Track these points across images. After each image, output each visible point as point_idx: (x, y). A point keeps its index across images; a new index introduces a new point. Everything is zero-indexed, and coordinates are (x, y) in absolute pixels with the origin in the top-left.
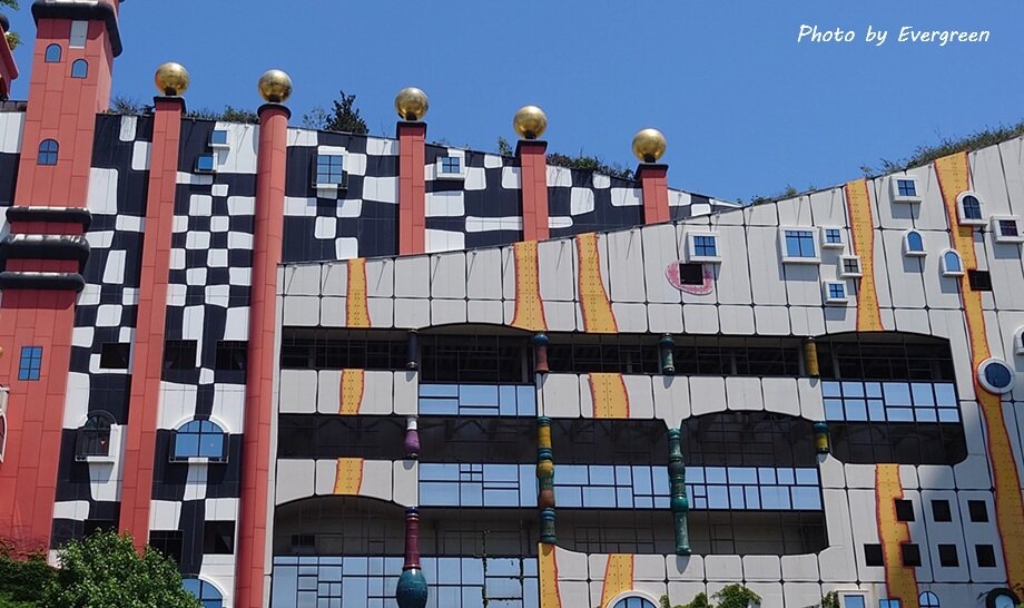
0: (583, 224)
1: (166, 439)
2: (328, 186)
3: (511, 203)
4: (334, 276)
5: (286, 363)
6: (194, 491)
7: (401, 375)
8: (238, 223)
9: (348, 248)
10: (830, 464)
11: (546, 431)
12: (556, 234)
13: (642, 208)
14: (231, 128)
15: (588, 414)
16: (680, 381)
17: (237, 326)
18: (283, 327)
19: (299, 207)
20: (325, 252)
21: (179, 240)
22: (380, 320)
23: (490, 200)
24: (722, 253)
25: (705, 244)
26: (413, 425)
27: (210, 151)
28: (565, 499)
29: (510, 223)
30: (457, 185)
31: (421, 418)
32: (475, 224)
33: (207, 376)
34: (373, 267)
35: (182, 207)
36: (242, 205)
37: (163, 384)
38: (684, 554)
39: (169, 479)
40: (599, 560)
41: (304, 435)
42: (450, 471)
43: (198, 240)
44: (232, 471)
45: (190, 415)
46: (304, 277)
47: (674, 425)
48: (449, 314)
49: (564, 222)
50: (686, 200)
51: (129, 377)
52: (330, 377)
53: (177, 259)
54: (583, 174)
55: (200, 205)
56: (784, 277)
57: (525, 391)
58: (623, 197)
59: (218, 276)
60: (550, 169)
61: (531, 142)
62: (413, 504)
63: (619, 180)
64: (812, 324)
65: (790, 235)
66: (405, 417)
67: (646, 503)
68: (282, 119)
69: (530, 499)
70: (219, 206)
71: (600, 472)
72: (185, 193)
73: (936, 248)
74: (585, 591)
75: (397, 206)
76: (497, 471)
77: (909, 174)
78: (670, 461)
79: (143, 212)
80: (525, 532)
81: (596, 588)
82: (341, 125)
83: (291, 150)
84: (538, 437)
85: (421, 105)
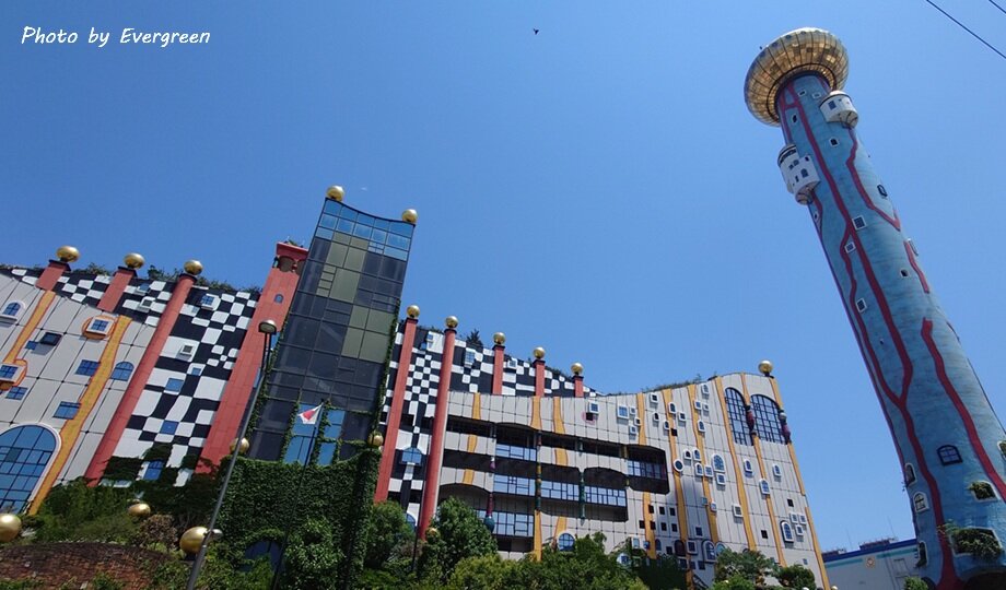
0: (555, 393)
1: (399, 453)
2: (468, 363)
3: (533, 381)
4: (469, 397)
5: (448, 429)
6: (408, 476)
7: (490, 439)
8: (434, 371)
9: (474, 388)
10: (629, 490)
11: (540, 467)
12: (546, 395)
13: (574, 391)
14: (435, 334)
15: (554, 463)
16: (584, 454)
17: (430, 412)
18: (449, 416)
19: (457, 369)
20: (465, 388)
21: (411, 374)
22: (485, 418)
23: (523, 379)
24: (599, 411)
25: (595, 407)
26: (493, 460)
27: (425, 342)
28: (545, 494)
29: (531, 389)
30: (514, 371)
31: (496, 457)
32: (519, 387)
33: (417, 430)
34: (483, 397)
35: (413, 362)
36: (436, 365)
37: (400, 431)
38: (583, 518)
39: (399, 470)
40: (555, 519)
41: (455, 459)
42: (505, 479)
43: (418, 376)
44: (424, 469)
45: (409, 445)
46: (457, 396)
47: (582, 471)
48: (509, 419)
49: (549, 391)
50: (588, 390)
51: (386, 427)
52: (465, 437)
53: (410, 382)
54: (556, 375)
55: (420, 362)
56: (618, 422)
57: (533, 451)
58: (569, 386)
59: (424, 391)
60: (546, 371)
61: (538, 361)
62: (491, 490)
63: (567, 380)
64: (626, 440)
65: (620, 408)
66: (490, 457)
67: (570, 498)
68: (454, 335)
69: (532, 493)
70: (428, 364)
71: (557, 485)
72: (414, 356)
73: (662, 419)
74: (551, 529)
75: (493, 376)
76: (522, 481)
77: (655, 394)
78: (580, 484)
79: (398, 361)
80: (530, 505)
81: (554, 528)
82: (474, 342)
83: (456, 347)
84: (537, 469)
85: (503, 339)
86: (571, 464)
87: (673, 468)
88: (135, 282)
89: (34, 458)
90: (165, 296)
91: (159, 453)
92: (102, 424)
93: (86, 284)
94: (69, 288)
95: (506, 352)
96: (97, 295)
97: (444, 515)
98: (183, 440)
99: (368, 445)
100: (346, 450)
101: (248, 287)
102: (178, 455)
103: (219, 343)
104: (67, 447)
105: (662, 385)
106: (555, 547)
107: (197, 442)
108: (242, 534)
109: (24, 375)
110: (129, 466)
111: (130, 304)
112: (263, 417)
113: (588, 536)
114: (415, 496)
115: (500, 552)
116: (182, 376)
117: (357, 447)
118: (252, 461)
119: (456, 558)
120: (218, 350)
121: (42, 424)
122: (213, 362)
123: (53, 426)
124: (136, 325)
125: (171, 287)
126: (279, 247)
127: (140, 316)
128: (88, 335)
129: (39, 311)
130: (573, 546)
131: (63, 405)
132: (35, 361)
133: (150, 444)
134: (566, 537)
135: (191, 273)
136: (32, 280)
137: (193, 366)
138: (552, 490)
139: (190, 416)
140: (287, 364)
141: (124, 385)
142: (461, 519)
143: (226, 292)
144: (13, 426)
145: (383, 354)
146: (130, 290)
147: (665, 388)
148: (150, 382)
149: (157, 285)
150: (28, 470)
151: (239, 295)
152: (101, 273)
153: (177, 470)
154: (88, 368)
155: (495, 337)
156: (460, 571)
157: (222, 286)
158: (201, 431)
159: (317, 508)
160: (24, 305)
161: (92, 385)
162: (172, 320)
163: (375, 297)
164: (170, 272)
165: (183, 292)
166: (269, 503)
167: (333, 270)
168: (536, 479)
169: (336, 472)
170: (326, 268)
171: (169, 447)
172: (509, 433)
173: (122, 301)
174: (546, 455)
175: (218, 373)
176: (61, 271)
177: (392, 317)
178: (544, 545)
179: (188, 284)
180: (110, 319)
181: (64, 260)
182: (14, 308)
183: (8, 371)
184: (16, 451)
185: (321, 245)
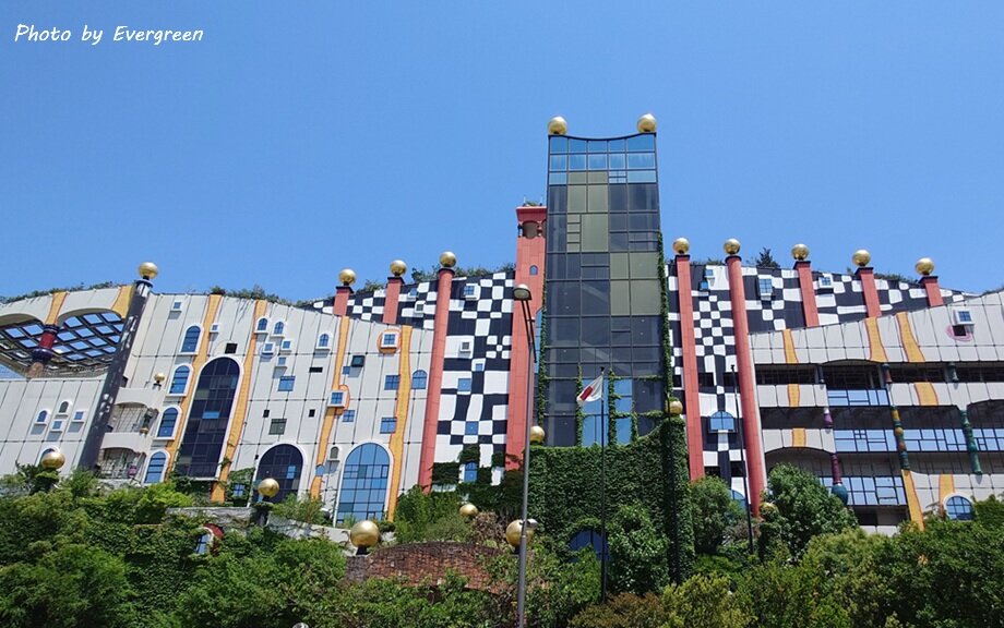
0: (897, 308)
1: (706, 421)
2: (766, 294)
3: (861, 299)
4: (777, 338)
5: (759, 382)
6: (723, 446)
7: (817, 387)
8: (724, 314)
9: (780, 324)
11: (896, 412)
12: (885, 313)
13: (927, 298)
14: (714, 268)
15: (917, 404)
16: (962, 385)
17: (731, 364)
18: (756, 365)
19: (753, 305)
20: (769, 327)
21: (697, 324)
22: (803, 360)
23: (847, 298)
24: (974, 320)
26: (827, 411)
27: (705, 280)
28: (911, 447)
29: (861, 309)
30: (830, 291)
31: (830, 407)
32: (842, 310)
33: (720, 390)
34: (795, 333)
35: (696, 308)
36: (725, 306)
37: (700, 394)
38: (979, 474)
39: (710, 440)
40: (935, 478)
41: (775, 418)
42: (849, 434)
43: (706, 323)
44: (740, 436)
45: (716, 410)
46: (760, 339)
47: (963, 408)
48: (837, 355)
49: (888, 307)
50: (949, 294)
51: (683, 392)
52: (782, 388)
53: (698, 333)
54: (894, 282)
55: (705, 306)
57: (882, 393)
58: (916, 293)
59: (718, 341)
60: (876, 281)
61: (862, 270)
62: (833, 451)
63: (913, 285)
66: (822, 408)
67: (954, 448)
68: (738, 262)
69: (893, 447)
70: (714, 307)
71: (928, 433)
72: (696, 301)
74: (927, 493)
75: (802, 303)
76: (873, 434)
78: (963, 427)
79: (678, 311)
80: (893, 463)
81: (935, 492)
82: (767, 264)
83: (745, 277)
84: (892, 415)
85: (805, 252)
86: (945, 401)
88: (405, 289)
89: (377, 473)
90: (432, 296)
91: (471, 455)
92: (418, 435)
93: (368, 302)
94: (357, 310)
95: (813, 267)
96: (378, 310)
97: (777, 487)
98: (486, 439)
99: (667, 414)
100: (644, 423)
101: (501, 266)
102: (486, 455)
103: (491, 333)
104: (398, 458)
106: (944, 516)
107: (499, 439)
108: (562, 525)
109: (349, 399)
110: (444, 473)
111: (407, 313)
112: (551, 400)
113: (992, 498)
114: (737, 469)
115: (863, 527)
116: (468, 375)
117: (655, 419)
118: (552, 449)
119: (805, 537)
120: (492, 340)
121: (374, 441)
122: (491, 355)
123: (382, 440)
124: (417, 331)
125: (435, 286)
126: (520, 212)
127: (417, 322)
128: (384, 351)
129: (343, 337)
130: (972, 513)
131: (385, 420)
132: (352, 384)
133: (460, 447)
134: (958, 502)
135: (448, 267)
136: (329, 310)
137: (475, 362)
138: (919, 440)
139: (487, 414)
140: (559, 338)
141: (423, 393)
142: (800, 490)
143: (483, 278)
144: (355, 446)
145: (658, 303)
146: (403, 298)
148: (444, 386)
149: (423, 287)
150: (376, 484)
151: (496, 277)
152: (376, 289)
153: (490, 469)
154: (392, 382)
155: (794, 251)
156: (815, 551)
157: (478, 272)
158: (500, 427)
159: (628, 492)
160: (331, 335)
161: (400, 398)
162: (444, 320)
163: (631, 238)
164: (429, 271)
165: (446, 289)
166: (579, 491)
167: (576, 218)
168: (893, 426)
169: (639, 449)
170: (570, 219)
171: (476, 447)
172: (839, 375)
173: (399, 312)
174: (902, 394)
175: (499, 364)
176: (350, 294)
177: (656, 256)
178: (925, 514)
179: (447, 279)
180: (395, 330)
181: (346, 283)
182: (324, 339)
183: (337, 397)
184: (362, 469)
185: (557, 193)
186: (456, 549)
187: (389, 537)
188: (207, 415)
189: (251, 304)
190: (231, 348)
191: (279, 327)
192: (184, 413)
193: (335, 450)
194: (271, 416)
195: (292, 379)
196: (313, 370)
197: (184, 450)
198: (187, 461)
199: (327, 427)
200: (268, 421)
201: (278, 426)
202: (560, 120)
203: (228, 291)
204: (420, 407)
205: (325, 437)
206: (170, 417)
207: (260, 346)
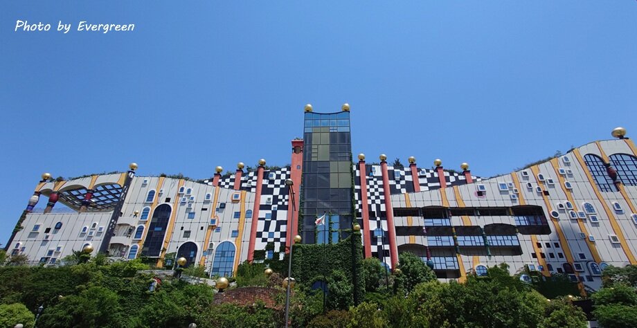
0: (453, 184)
1: (372, 232)
2: (397, 178)
3: (438, 180)
4: (402, 196)
5: (395, 216)
6: (380, 243)
7: (420, 217)
8: (380, 186)
9: (404, 191)
10: (519, 235)
11: (454, 229)
12: (448, 186)
13: (466, 180)
14: (375, 166)
15: (462, 225)
16: (481, 217)
17: (383, 208)
18: (394, 208)
19: (392, 182)
20: (399, 192)
21: (368, 190)
22: (414, 206)
23: (432, 180)
24: (486, 189)
25: (482, 187)
26: (424, 228)
27: (372, 172)
28: (461, 244)
29: (438, 184)
30: (425, 176)
31: (426, 227)
32: (430, 185)
33: (378, 219)
34: (410, 194)
35: (368, 184)
36: (380, 183)
37: (369, 221)
38: (490, 256)
39: (374, 241)
40: (471, 257)
41: (402, 231)
42: (434, 238)
43: (372, 190)
44: (387, 238)
45: (376, 227)
46: (396, 197)
47: (482, 227)
48: (428, 204)
49: (450, 184)
50: (475, 178)
51: (362, 220)
52: (405, 218)
53: (369, 194)
54: (452, 173)
55: (371, 183)
56: (501, 194)
57: (447, 220)
58: (461, 178)
59: (377, 198)
60: (444, 172)
61: (438, 168)
62: (427, 245)
63: (460, 174)
64: (509, 204)
65: (501, 185)
66: (422, 227)
67: (479, 244)
68: (386, 164)
69: (453, 244)
70: (376, 183)
71: (468, 238)
72: (368, 180)
73: (535, 186)
74: (469, 264)
75: (413, 182)
76: (445, 238)
77: (525, 170)
78: (482, 235)
79: (360, 185)
80: (453, 251)
81: (471, 264)
82: (398, 165)
83: (389, 171)
84: (452, 230)
85: (414, 160)
86: (474, 224)
87: (551, 216)
88: (244, 175)
89: (230, 255)
90: (255, 178)
91: (270, 247)
92: (248, 238)
93: (228, 180)
94: (223, 183)
95: (417, 166)
96: (232, 184)
97: (402, 262)
98: (277, 240)
99: (354, 231)
100: (344, 234)
101: (285, 165)
102: (277, 246)
103: (280, 194)
104: (239, 249)
105: (529, 163)
106: (475, 274)
107: (283, 240)
108: (308, 279)
109: (218, 222)
110: (259, 254)
111: (244, 185)
112: (304, 224)
113: (496, 266)
114: (386, 253)
115: (439, 279)
116: (270, 212)
117: (348, 232)
118: (304, 245)
119: (414, 284)
120: (280, 197)
121: (229, 240)
122: (280, 203)
123: (232, 240)
124: (248, 193)
125: (256, 174)
126: (293, 142)
127: (249, 189)
128: (234, 202)
129: (216, 195)
130: (487, 273)
131: (233, 232)
132: (220, 215)
133: (266, 243)
134: (481, 268)
135: (262, 165)
136: (211, 183)
137: (273, 206)
138: (463, 241)
139: (278, 229)
140: (308, 198)
141: (250, 220)
142: (412, 263)
143: (277, 170)
144: (220, 243)
145: (350, 183)
146: (243, 179)
147: (532, 165)
148: (259, 217)
149: (251, 174)
150: (229, 259)
151: (282, 170)
152: (231, 174)
153: (278, 253)
154: (237, 215)
155: (409, 160)
156: (418, 290)
157: (275, 168)
158: (283, 235)
159: (337, 264)
160: (211, 194)
161: (240, 222)
162: (260, 188)
163: (339, 155)
164: (254, 167)
165: (261, 175)
166: (316, 264)
167: (316, 147)
168: (453, 235)
169: (342, 246)
170: (313, 147)
171: (273, 243)
172: (429, 212)
173: (241, 185)
174: (456, 221)
175: (283, 207)
176: (220, 177)
177: (349, 163)
178: (467, 273)
179: (262, 170)
180: (239, 192)
181: (218, 172)
182: (208, 196)
183: (213, 221)
184: (223, 252)
185: (308, 136)
186: (261, 290)
187: (233, 284)
188: (156, 229)
189: (177, 181)
190: (168, 200)
191: (189, 191)
192: (146, 228)
193: (212, 244)
194: (184, 229)
195: (194, 213)
196: (203, 209)
197: (146, 244)
198: (147, 249)
199: (209, 234)
200: (183, 231)
201: (187, 234)
202: (309, 105)
203: (168, 175)
204: (249, 226)
205: (207, 238)
206: (140, 230)
207: (181, 199)
